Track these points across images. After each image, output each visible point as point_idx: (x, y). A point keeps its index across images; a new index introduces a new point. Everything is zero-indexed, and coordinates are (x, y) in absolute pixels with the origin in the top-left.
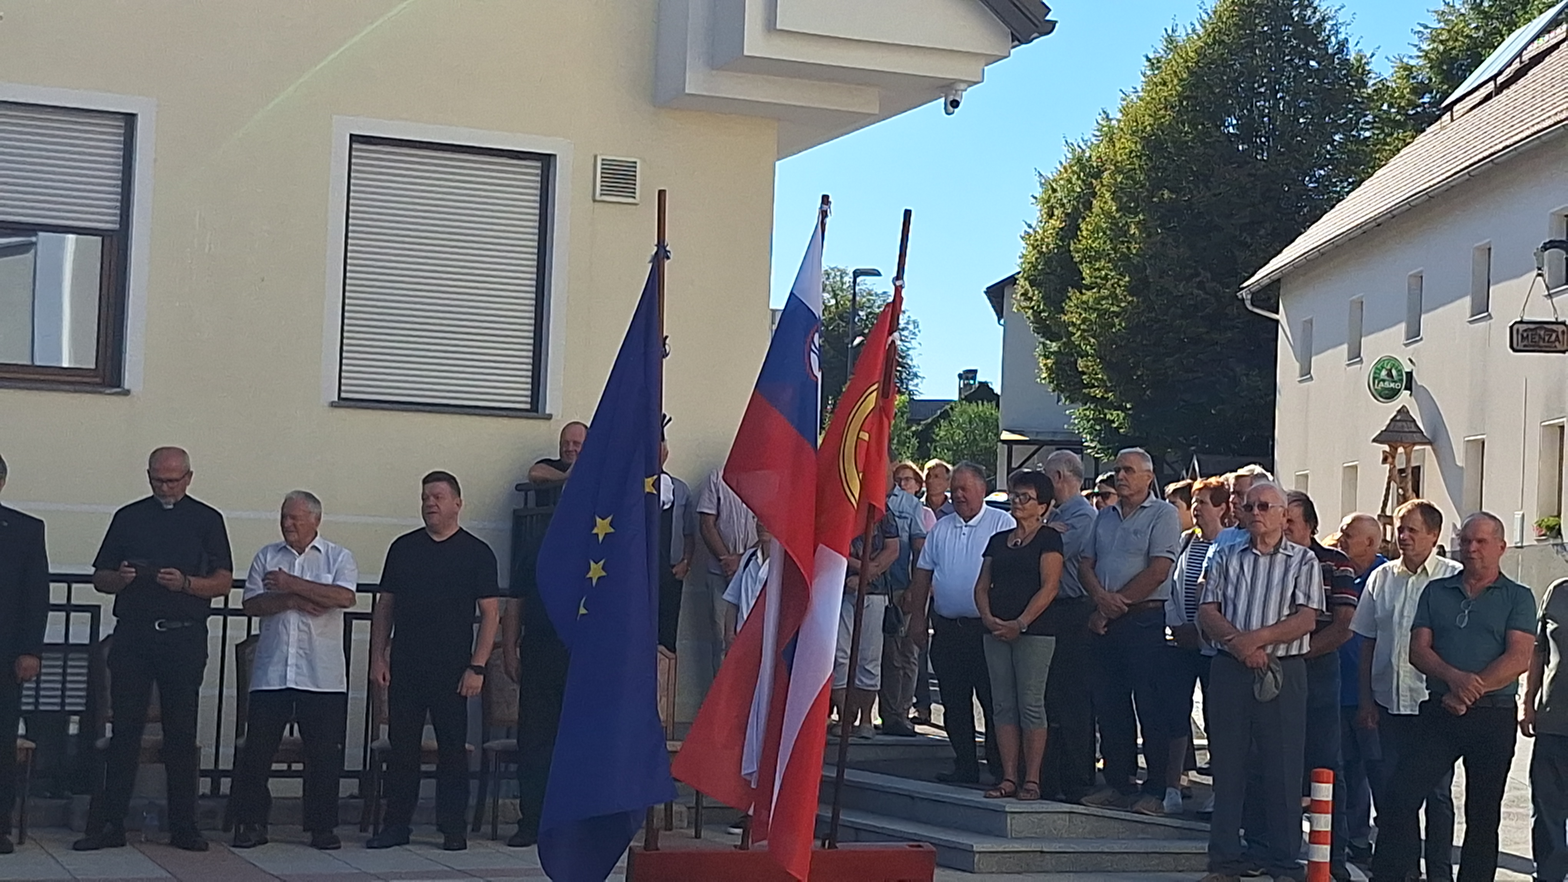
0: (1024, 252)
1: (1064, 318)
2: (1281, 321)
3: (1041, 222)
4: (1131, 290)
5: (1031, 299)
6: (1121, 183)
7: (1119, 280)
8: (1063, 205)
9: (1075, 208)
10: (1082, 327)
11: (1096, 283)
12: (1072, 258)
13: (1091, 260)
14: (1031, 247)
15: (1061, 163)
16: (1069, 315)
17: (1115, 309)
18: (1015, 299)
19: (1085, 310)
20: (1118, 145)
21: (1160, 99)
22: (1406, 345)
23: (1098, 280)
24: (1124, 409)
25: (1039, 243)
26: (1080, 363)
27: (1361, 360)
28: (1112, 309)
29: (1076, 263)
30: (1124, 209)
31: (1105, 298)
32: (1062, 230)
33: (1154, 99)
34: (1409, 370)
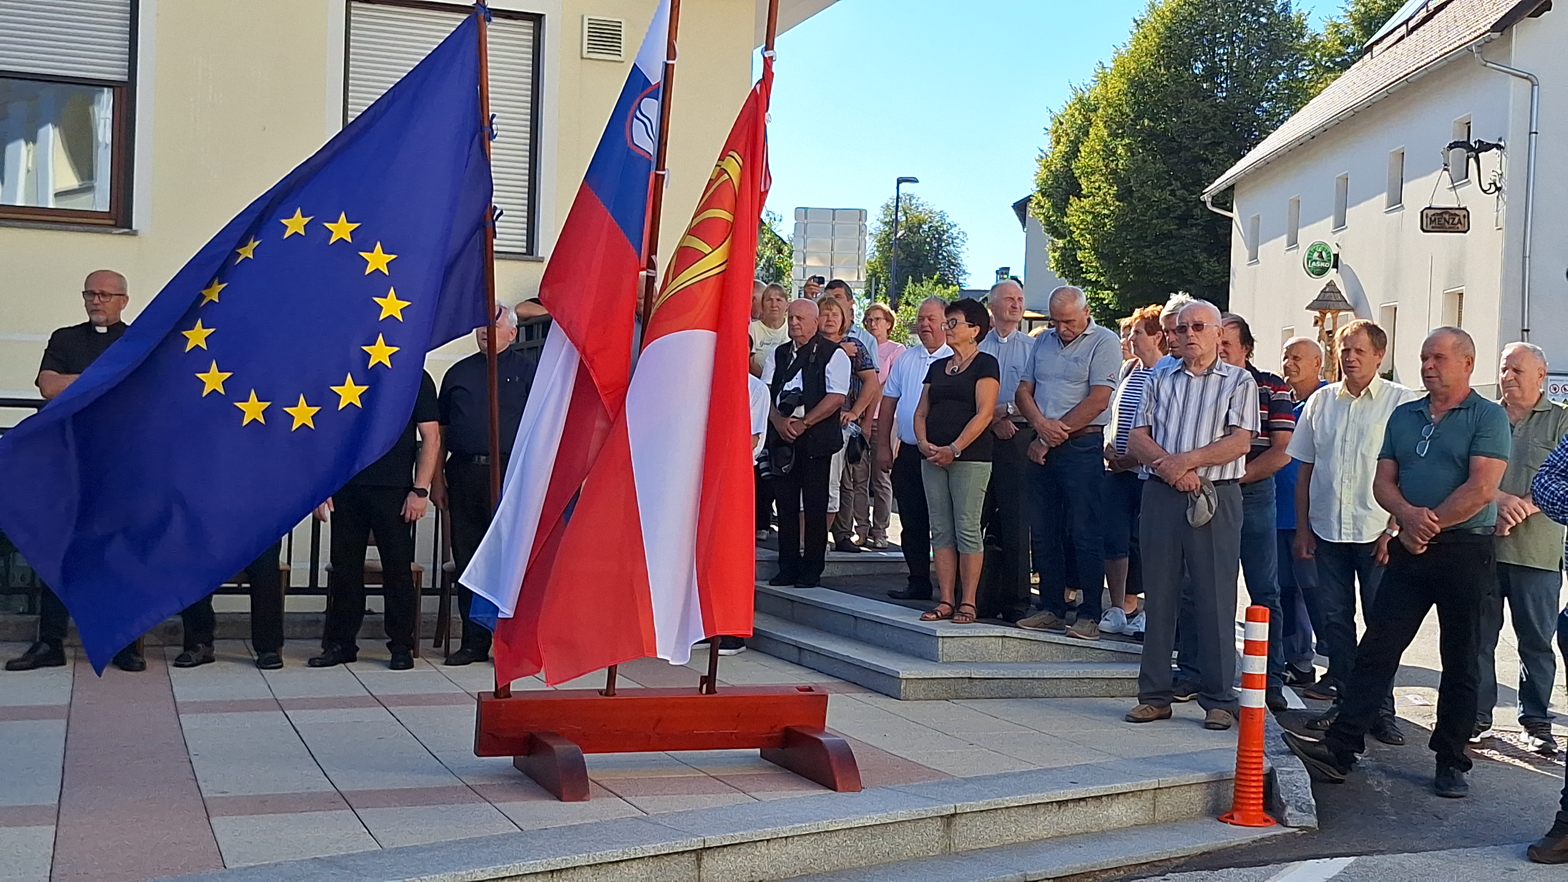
0: (1038, 171)
1: (1066, 220)
2: (1235, 218)
3: (1051, 148)
4: (1118, 197)
6: (1111, 114)
7: (1109, 189)
8: (1067, 134)
9: (1077, 137)
10: (1081, 226)
11: (1092, 192)
12: (1073, 174)
13: (1088, 175)
14: (1043, 168)
15: (1067, 102)
16: (1071, 218)
17: (1106, 212)
18: (1031, 207)
19: (1083, 213)
20: (1109, 86)
21: (1142, 49)
22: (1334, 233)
23: (1093, 190)
24: (1113, 289)
25: (1049, 163)
26: (1080, 255)
27: (1298, 246)
28: (1103, 212)
29: (1076, 178)
30: (1114, 135)
31: (1098, 204)
32: (1066, 153)
33: (1137, 49)
34: (1336, 253)
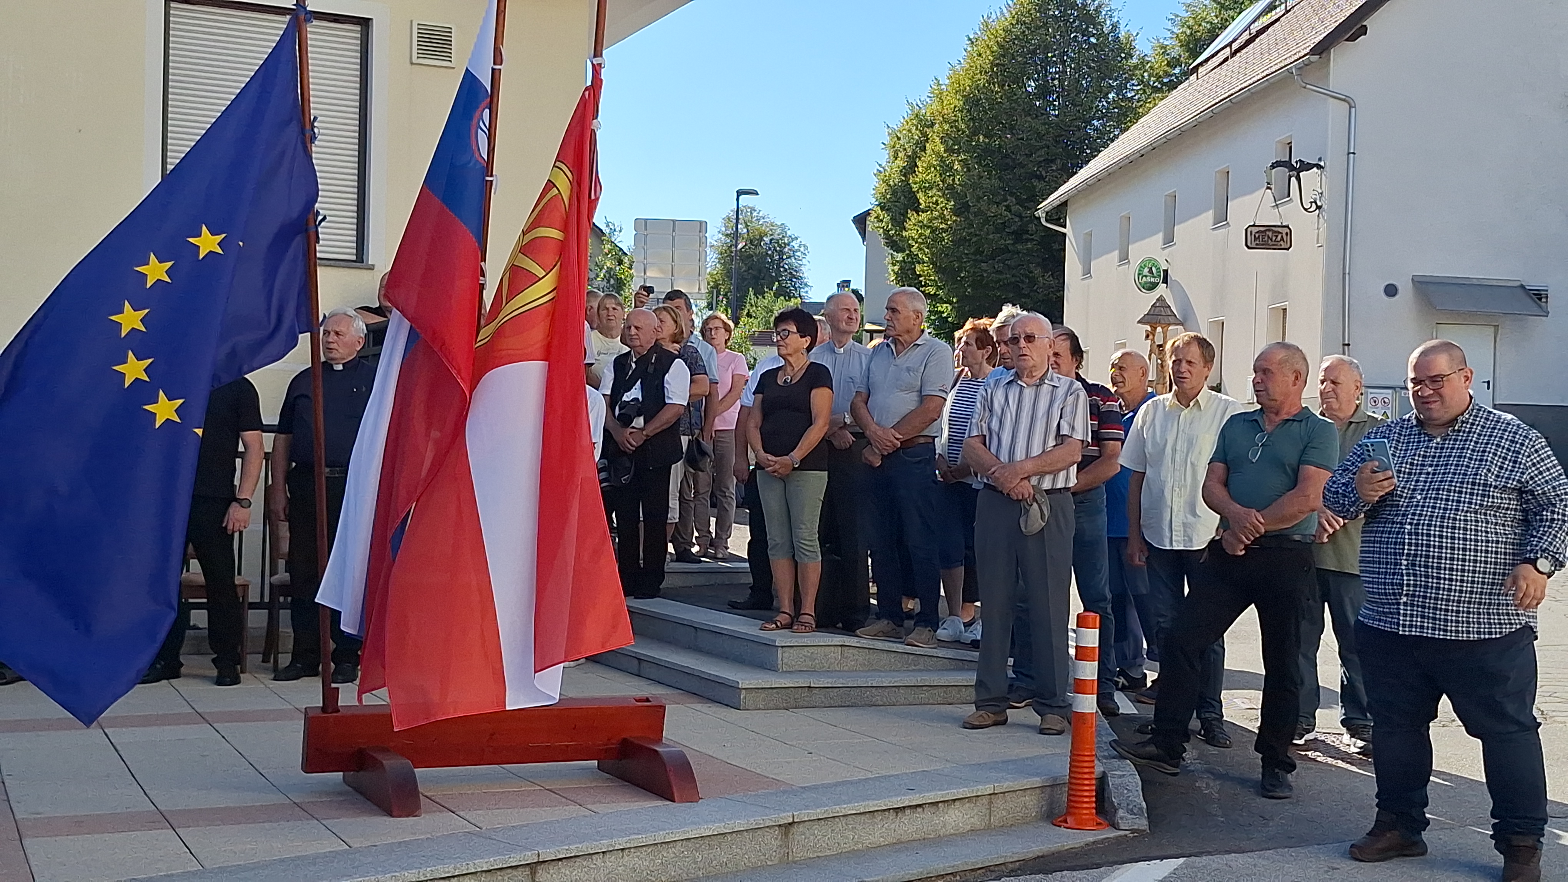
0: (877, 185)
1: (904, 234)
2: (1067, 234)
3: (889, 162)
4: (956, 212)
5: (882, 221)
6: (948, 130)
7: (946, 204)
8: (905, 149)
9: (914, 152)
10: (919, 240)
11: (929, 207)
12: (911, 188)
13: (925, 190)
14: (881, 182)
15: (904, 118)
16: (910, 232)
17: (943, 226)
18: (869, 221)
19: (921, 227)
20: (945, 102)
21: (976, 67)
22: (1163, 249)
23: (931, 205)
24: (951, 303)
25: (887, 178)
26: (918, 268)
27: (1129, 261)
28: (941, 227)
29: (914, 192)
30: (949, 150)
31: (936, 218)
32: (904, 167)
33: (972, 67)
34: (1165, 268)
